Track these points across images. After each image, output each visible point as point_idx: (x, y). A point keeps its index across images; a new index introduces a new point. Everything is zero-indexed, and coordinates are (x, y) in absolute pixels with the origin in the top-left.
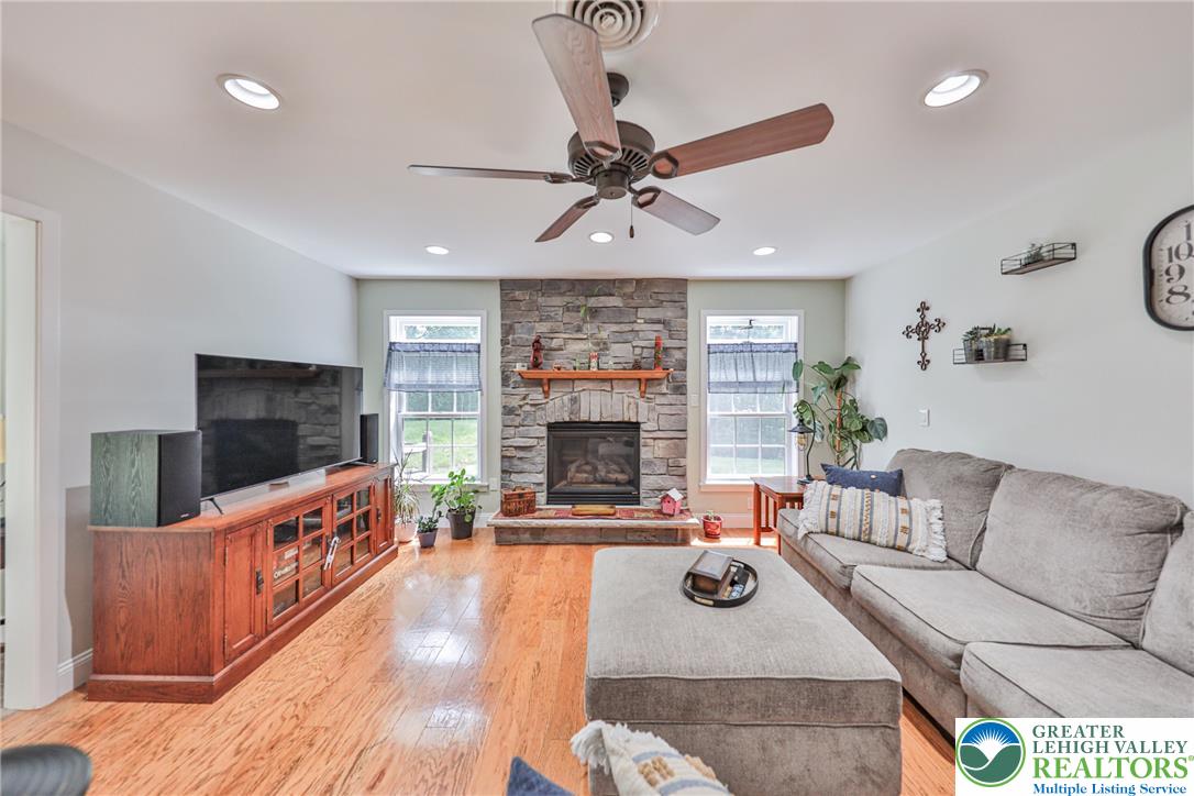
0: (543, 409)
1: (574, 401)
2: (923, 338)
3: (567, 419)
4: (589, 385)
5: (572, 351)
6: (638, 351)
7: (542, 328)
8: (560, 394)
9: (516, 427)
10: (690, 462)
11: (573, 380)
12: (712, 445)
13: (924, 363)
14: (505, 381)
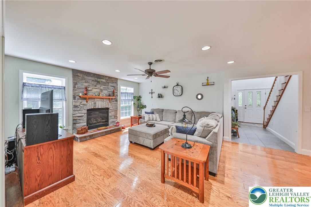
0: (86, 106)
1: (95, 103)
2: (152, 94)
3: (93, 108)
4: (98, 100)
5: (94, 91)
6: (109, 92)
7: (86, 84)
8: (91, 102)
9: (78, 111)
10: (118, 115)
11: (94, 98)
12: (121, 112)
13: (152, 97)
14: (74, 98)
